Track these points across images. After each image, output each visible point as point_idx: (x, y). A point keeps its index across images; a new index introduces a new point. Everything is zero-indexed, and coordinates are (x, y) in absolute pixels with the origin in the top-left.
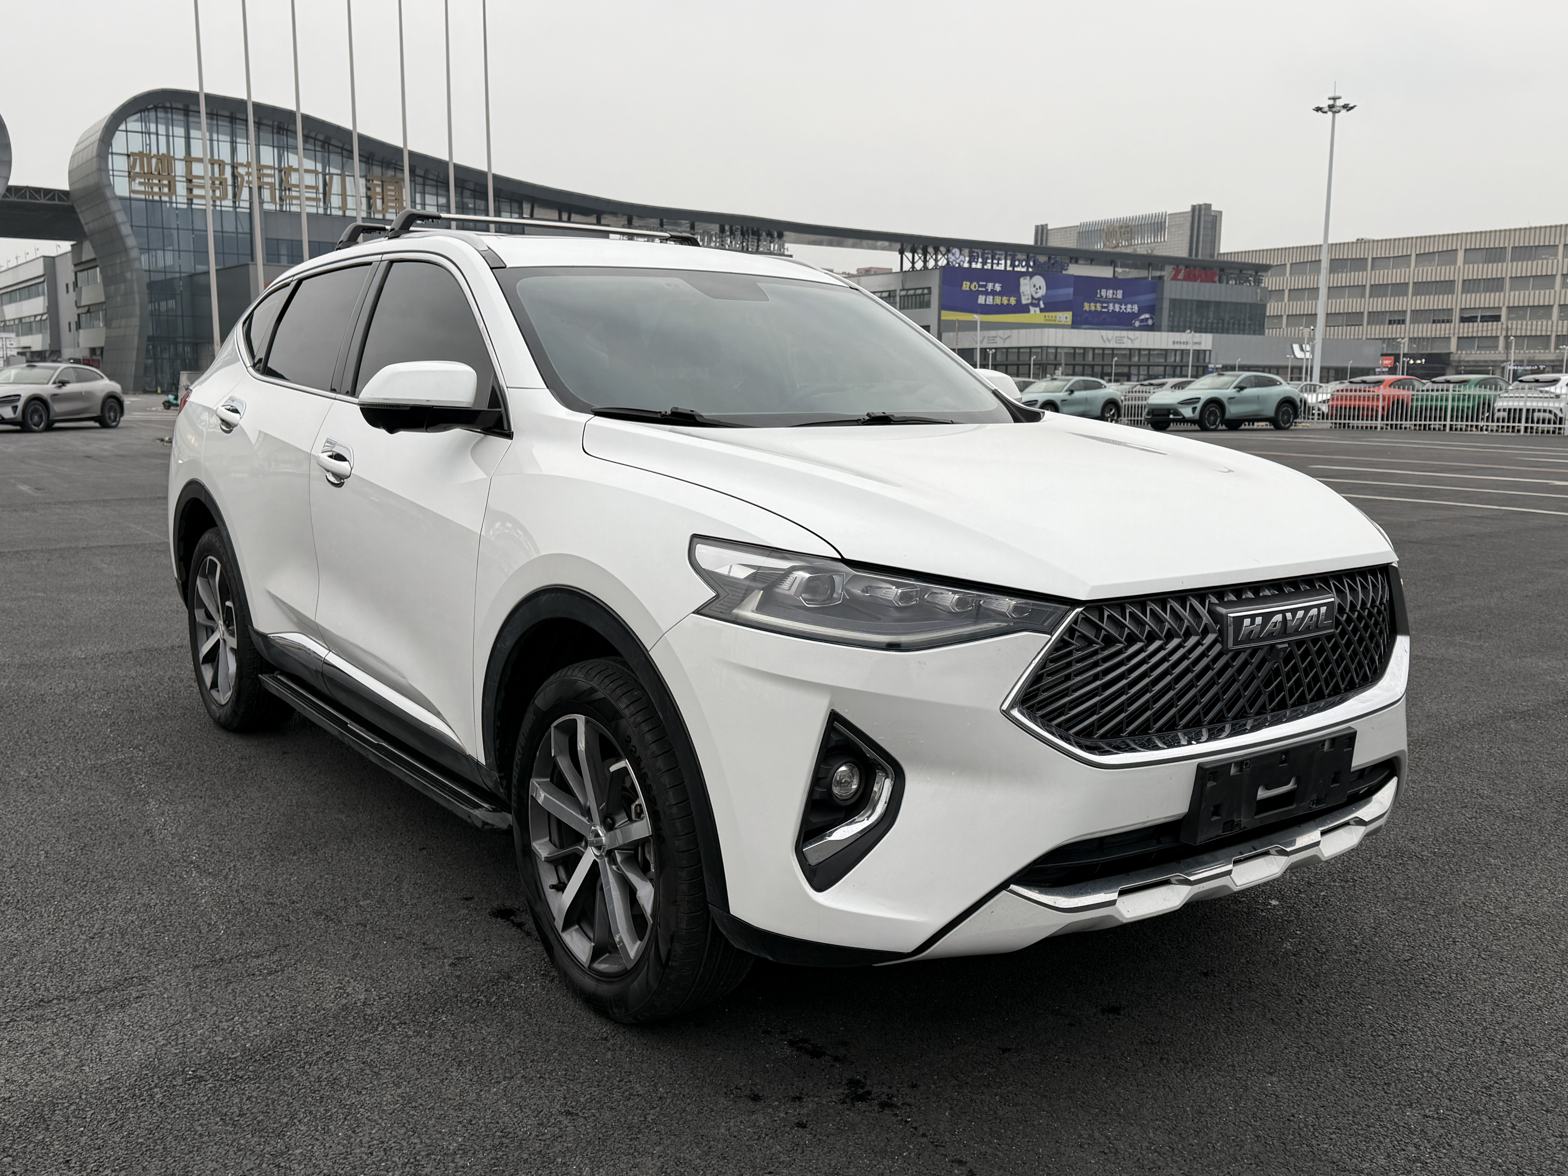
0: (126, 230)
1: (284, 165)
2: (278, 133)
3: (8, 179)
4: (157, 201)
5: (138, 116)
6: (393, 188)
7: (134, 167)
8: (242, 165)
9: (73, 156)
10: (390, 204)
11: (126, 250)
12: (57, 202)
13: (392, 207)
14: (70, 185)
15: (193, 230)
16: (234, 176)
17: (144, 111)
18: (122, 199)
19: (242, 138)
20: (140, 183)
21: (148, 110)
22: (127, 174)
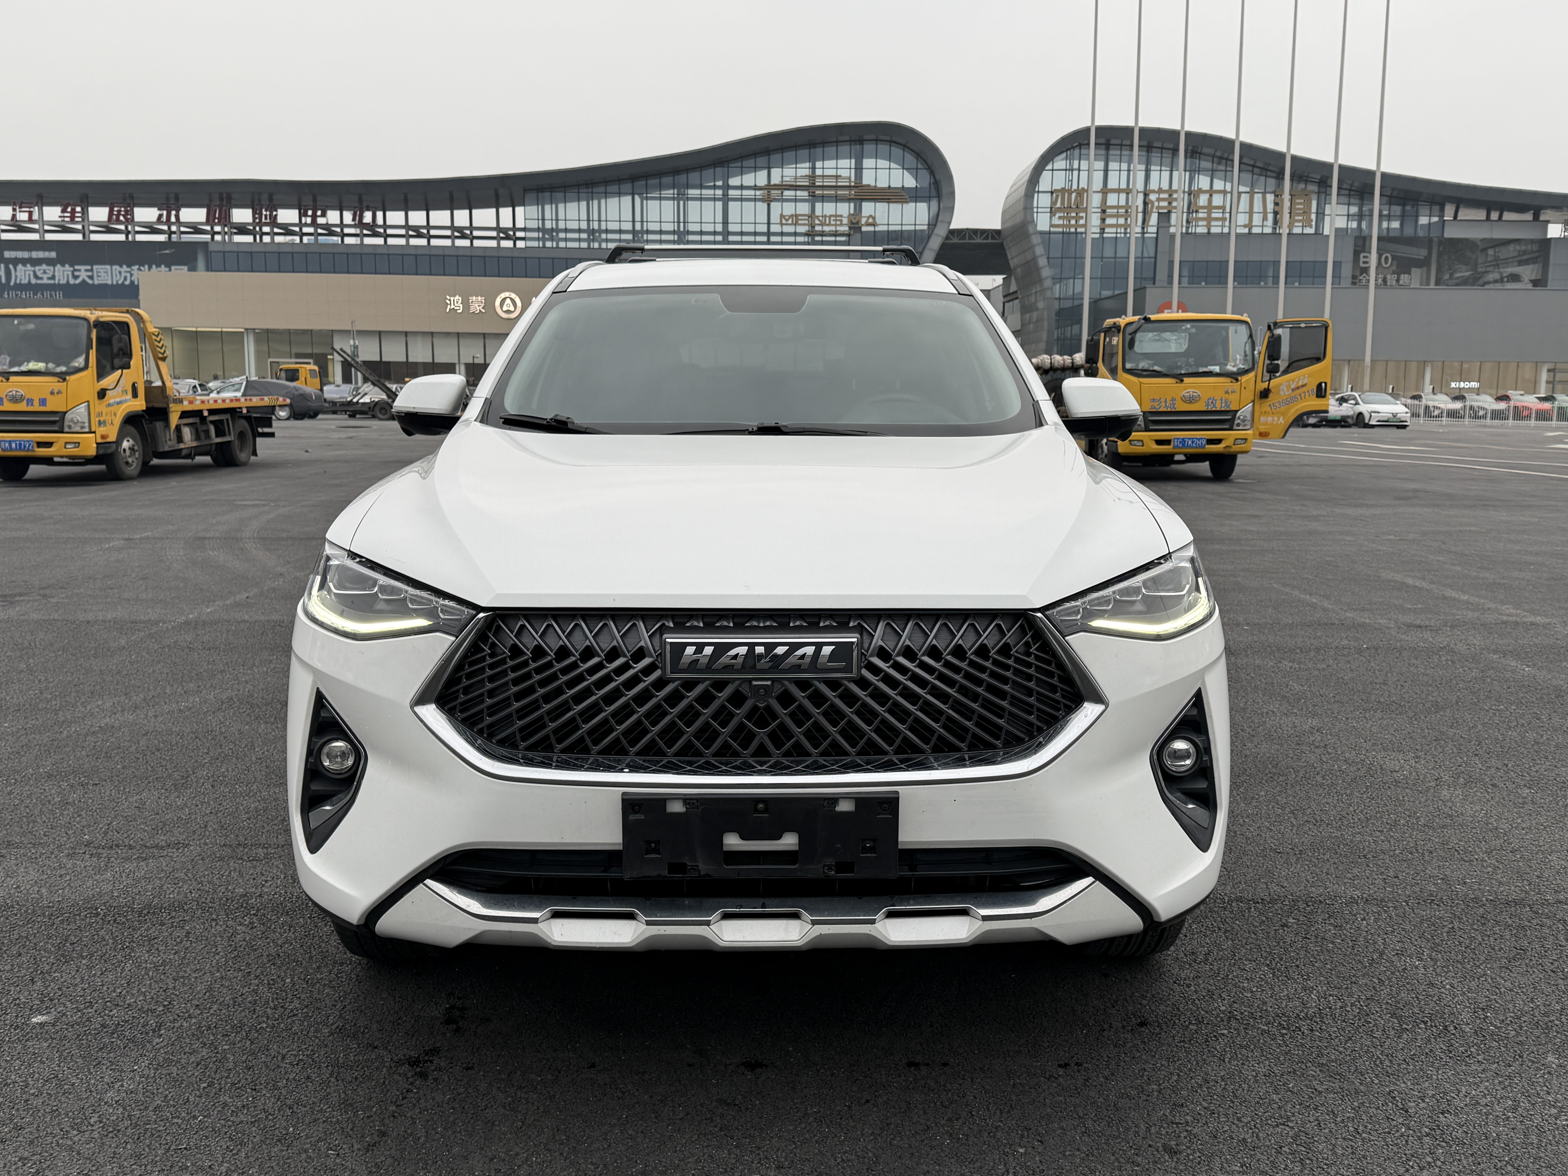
0: (1042, 262)
1: (1195, 187)
2: (1192, 157)
3: (950, 223)
4: (1073, 233)
5: (1064, 155)
6: (1302, 201)
7: (1056, 203)
8: (1153, 191)
9: (1007, 198)
10: (1297, 218)
11: (1041, 280)
12: (990, 241)
13: (1299, 221)
14: (1002, 224)
15: (1102, 258)
16: (1145, 203)
17: (1069, 149)
18: (1042, 233)
19: (1156, 165)
20: (1060, 218)
21: (1073, 148)
22: (1049, 210)
